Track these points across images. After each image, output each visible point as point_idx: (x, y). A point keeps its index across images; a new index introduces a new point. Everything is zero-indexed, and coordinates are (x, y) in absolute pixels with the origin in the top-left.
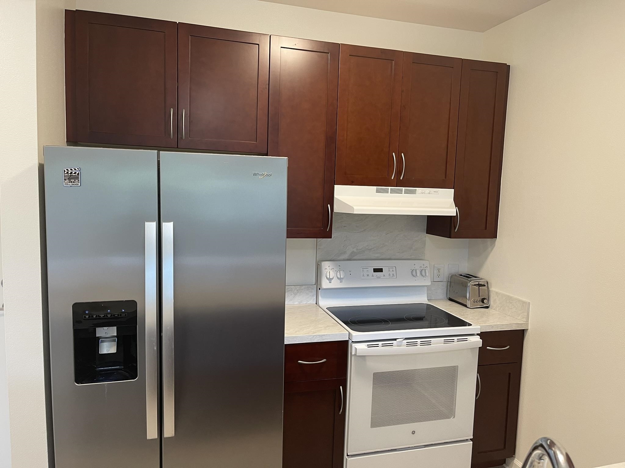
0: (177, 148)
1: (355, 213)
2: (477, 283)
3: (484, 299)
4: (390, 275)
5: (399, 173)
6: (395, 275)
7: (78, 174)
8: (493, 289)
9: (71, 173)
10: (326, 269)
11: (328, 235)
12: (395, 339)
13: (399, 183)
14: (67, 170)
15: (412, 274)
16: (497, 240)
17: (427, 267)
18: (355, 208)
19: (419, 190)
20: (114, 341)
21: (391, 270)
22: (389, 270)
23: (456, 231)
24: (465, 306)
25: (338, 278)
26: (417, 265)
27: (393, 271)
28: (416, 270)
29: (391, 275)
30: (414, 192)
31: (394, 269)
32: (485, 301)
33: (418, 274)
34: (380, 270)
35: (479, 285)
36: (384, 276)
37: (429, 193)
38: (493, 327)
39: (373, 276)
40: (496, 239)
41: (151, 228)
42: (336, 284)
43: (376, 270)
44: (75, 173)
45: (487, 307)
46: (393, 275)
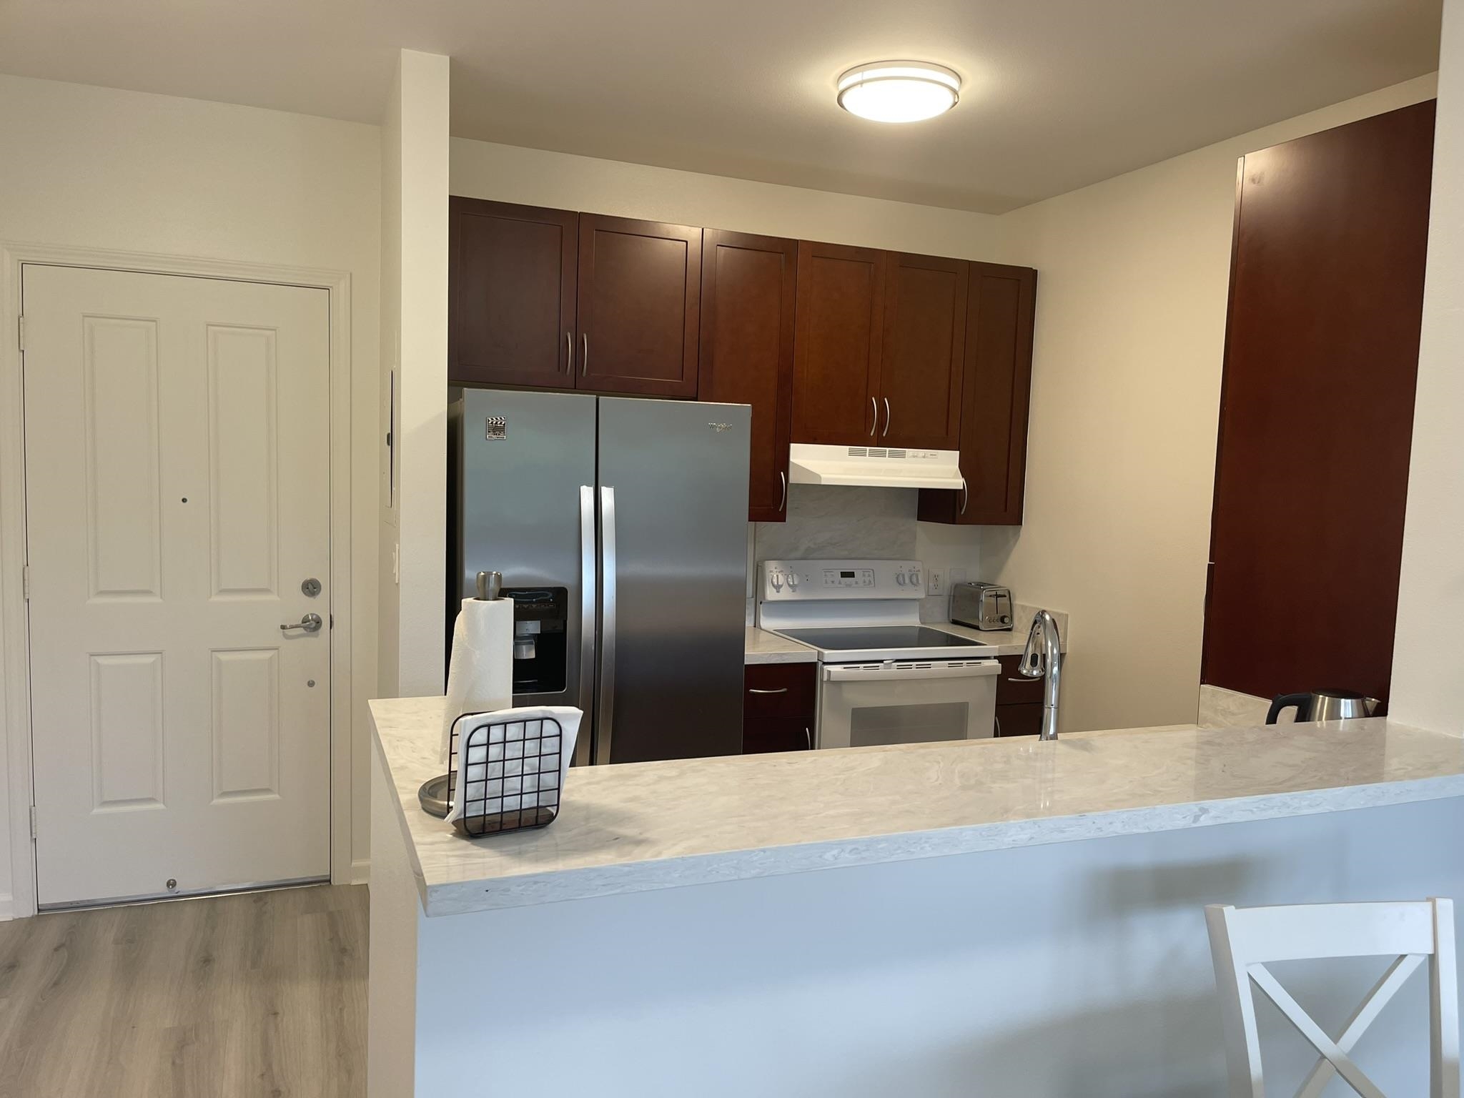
0: (575, 388)
1: (823, 483)
2: (994, 593)
3: (1005, 617)
4: (865, 582)
5: (881, 426)
6: (872, 582)
7: (504, 425)
8: (1017, 602)
9: (496, 423)
10: (771, 572)
11: (781, 517)
12: (881, 661)
13: (881, 442)
14: (492, 419)
15: (897, 581)
16: (1022, 529)
17: (919, 571)
18: (822, 476)
19: (910, 452)
21: (867, 574)
22: (864, 575)
23: (962, 513)
24: (977, 628)
25: (789, 585)
26: (905, 567)
27: (869, 576)
28: (903, 576)
29: (867, 582)
30: (903, 456)
31: (871, 573)
32: (1006, 620)
33: (907, 581)
34: (851, 575)
35: (997, 596)
36: (857, 583)
37: (924, 457)
38: (1016, 649)
39: (840, 583)
40: (1020, 528)
41: (587, 494)
42: (785, 594)
43: (844, 575)
44: (501, 423)
45: (1009, 630)
46: (870, 581)
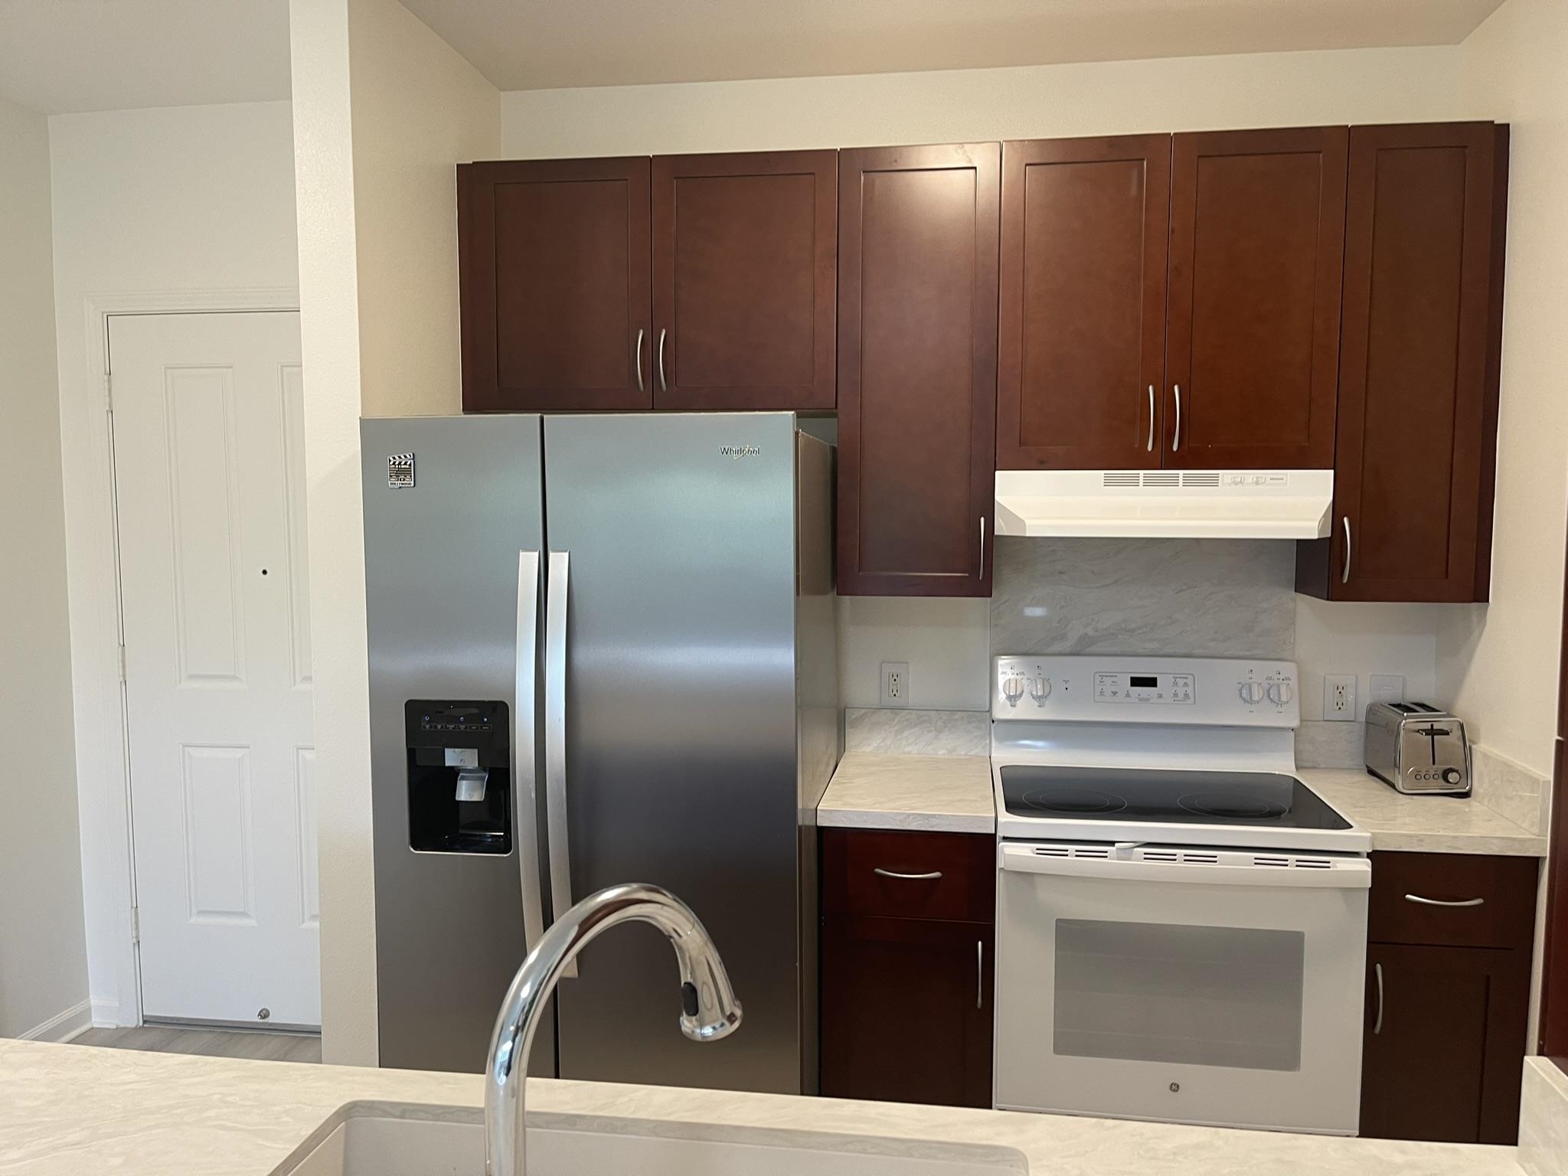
0: (653, 409)
1: (1028, 535)
2: (1428, 726)
3: (1452, 770)
4: (1176, 695)
5: (1164, 435)
6: (1191, 695)
7: (410, 465)
8: (1483, 748)
9: (400, 463)
10: (1005, 673)
11: (985, 590)
12: (1112, 843)
13: (1170, 461)
14: (394, 458)
15: (1241, 696)
16: (1489, 609)
17: (1289, 679)
19: (1226, 475)
20: (483, 779)
21: (1181, 682)
22: (1176, 684)
23: (1345, 580)
24: (1393, 786)
25: (1032, 696)
26: (1260, 671)
27: (1186, 684)
28: (1253, 687)
29: (1181, 696)
30: (1214, 482)
31: (1190, 681)
32: (1452, 777)
33: (1259, 694)
34: (1151, 682)
35: (1432, 732)
36: (1160, 696)
37: (1257, 483)
39: (1128, 695)
40: (1487, 607)
41: (529, 561)
42: (1025, 710)
43: (1136, 682)
44: (406, 464)
45: (1466, 795)
46: (1186, 695)
